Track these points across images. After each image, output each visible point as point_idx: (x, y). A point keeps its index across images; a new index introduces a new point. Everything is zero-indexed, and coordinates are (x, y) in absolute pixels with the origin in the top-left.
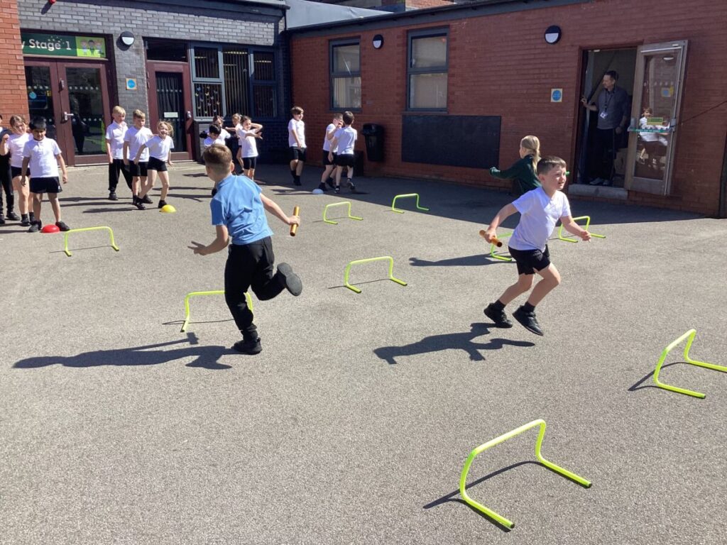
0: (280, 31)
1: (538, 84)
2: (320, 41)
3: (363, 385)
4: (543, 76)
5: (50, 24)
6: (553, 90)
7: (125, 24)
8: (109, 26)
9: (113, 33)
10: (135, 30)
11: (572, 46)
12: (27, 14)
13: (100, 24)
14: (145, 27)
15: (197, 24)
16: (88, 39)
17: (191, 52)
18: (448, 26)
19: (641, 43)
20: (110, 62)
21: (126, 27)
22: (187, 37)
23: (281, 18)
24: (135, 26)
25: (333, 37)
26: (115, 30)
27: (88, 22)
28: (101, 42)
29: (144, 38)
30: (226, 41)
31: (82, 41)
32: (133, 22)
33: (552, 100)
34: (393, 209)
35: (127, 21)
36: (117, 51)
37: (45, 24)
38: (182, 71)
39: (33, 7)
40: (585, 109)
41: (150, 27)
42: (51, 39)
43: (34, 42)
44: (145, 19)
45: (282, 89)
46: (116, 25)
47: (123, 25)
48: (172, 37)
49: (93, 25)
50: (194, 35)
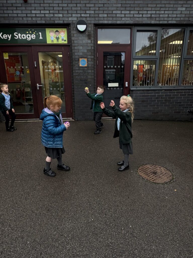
5: (25, 19)
8: (68, 17)
9: (71, 22)
10: (88, 19)
13: (61, 15)
14: (97, 15)
20: (69, 46)
21: (81, 17)
22: (131, 21)
24: (88, 15)
26: (73, 19)
27: (52, 15)
28: (64, 32)
29: (95, 25)
30: (166, 22)
32: (87, 12)
35: (82, 12)
36: (73, 37)
37: (21, 19)
38: (125, 51)
41: (100, 15)
42: (29, 32)
44: (97, 9)
46: (74, 15)
47: (79, 15)
48: (118, 22)
49: (56, 17)
50: (137, 19)
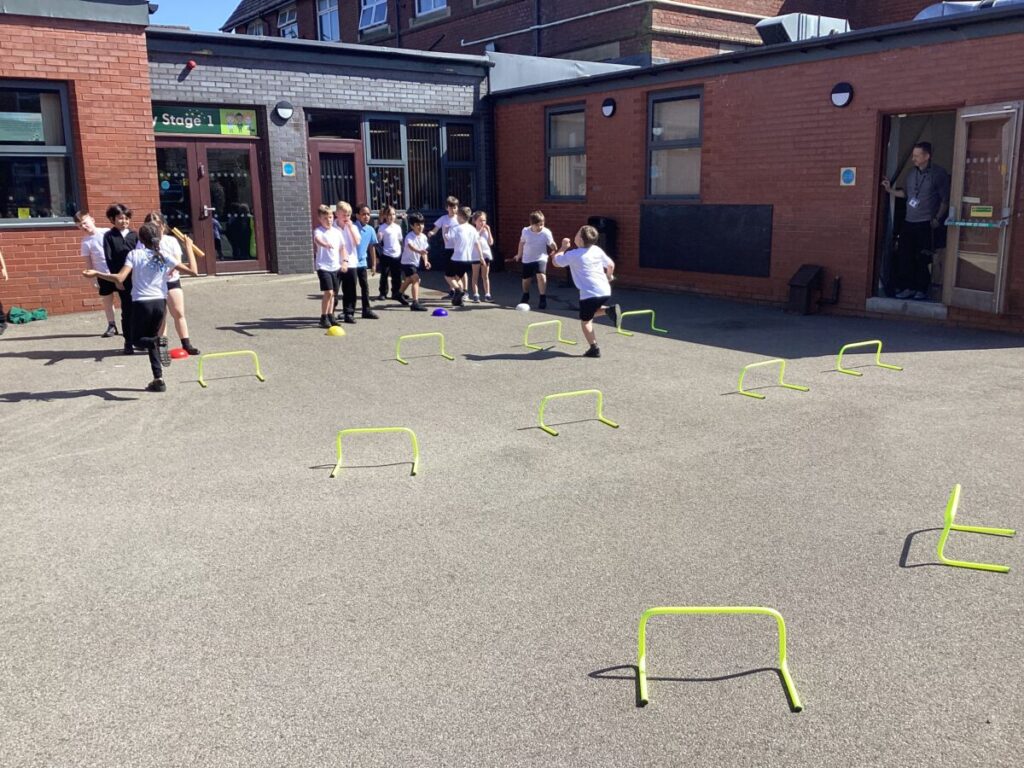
0: (481, 96)
1: (821, 161)
2: (533, 107)
3: (541, 543)
4: (829, 151)
5: (188, 94)
6: (843, 170)
7: (282, 91)
8: (262, 95)
9: (266, 103)
10: (294, 100)
11: (869, 109)
12: (160, 81)
13: (250, 92)
14: (307, 95)
15: (373, 89)
16: (236, 112)
17: (366, 127)
18: (701, 86)
19: (963, 105)
20: (262, 140)
21: (283, 96)
22: (361, 108)
23: (482, 78)
24: (294, 94)
25: (550, 103)
26: (269, 99)
27: (235, 91)
28: (251, 117)
29: (304, 109)
30: (411, 111)
31: (227, 115)
32: (292, 89)
33: (842, 183)
34: (619, 330)
35: (284, 88)
36: (272, 127)
37: (182, 94)
38: (354, 151)
39: (168, 73)
40: (888, 195)
41: (312, 95)
42: (189, 113)
43: (169, 117)
44: (308, 85)
45: (483, 170)
46: (271, 93)
47: (279, 93)
48: (341, 107)
49: (242, 94)
50: (369, 104)
